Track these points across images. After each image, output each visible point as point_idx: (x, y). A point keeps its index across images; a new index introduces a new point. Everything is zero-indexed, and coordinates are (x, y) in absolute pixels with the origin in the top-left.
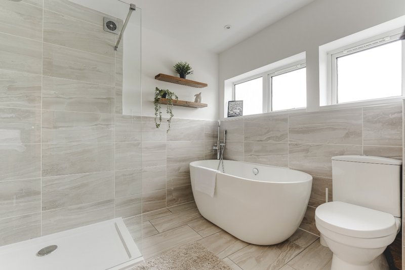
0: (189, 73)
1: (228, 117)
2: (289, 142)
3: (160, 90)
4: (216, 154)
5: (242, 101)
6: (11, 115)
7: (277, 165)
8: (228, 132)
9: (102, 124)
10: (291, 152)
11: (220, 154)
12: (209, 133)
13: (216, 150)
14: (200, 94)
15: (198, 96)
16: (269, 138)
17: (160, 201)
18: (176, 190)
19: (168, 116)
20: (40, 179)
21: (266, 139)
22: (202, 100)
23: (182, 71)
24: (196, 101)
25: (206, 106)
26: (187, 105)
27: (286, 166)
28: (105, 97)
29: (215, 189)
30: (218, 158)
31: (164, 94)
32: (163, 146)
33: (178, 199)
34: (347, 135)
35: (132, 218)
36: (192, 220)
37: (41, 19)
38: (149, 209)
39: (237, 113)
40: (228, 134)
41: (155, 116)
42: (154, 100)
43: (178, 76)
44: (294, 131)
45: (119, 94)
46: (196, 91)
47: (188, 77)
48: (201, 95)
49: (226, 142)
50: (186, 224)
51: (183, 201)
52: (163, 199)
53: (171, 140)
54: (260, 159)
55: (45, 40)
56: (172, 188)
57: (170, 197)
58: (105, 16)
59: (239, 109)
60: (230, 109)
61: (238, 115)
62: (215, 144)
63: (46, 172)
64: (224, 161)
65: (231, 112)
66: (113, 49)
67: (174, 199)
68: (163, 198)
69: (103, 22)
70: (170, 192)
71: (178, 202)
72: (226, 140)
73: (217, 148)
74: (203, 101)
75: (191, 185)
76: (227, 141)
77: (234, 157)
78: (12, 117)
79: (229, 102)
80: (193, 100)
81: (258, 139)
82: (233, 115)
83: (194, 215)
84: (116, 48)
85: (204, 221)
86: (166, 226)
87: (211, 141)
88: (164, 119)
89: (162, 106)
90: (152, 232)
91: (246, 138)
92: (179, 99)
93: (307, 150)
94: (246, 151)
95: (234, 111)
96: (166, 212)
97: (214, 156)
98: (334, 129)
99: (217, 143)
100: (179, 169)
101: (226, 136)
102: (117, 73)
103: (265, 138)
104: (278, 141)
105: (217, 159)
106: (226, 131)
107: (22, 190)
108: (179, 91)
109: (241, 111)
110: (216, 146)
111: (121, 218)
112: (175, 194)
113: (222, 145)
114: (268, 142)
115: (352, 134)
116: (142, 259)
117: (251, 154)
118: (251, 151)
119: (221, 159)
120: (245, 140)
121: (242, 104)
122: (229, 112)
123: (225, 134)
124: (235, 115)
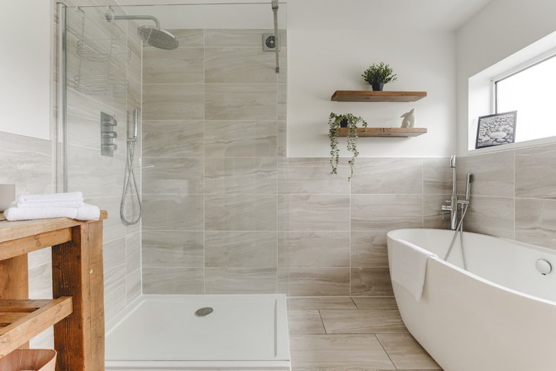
0: (389, 79)
1: (477, 147)
3: (338, 115)
4: (449, 220)
5: (515, 113)
6: (181, 165)
8: (476, 177)
9: (262, 171)
11: (458, 219)
12: (434, 180)
13: (449, 212)
14: (412, 111)
15: (408, 117)
17: (340, 284)
18: (366, 271)
19: (350, 155)
20: (202, 233)
22: (415, 122)
23: (376, 78)
24: (405, 124)
25: (423, 131)
26: (385, 134)
28: (265, 136)
29: (424, 287)
30: (453, 227)
31: (344, 122)
32: (345, 202)
33: (371, 287)
35: (298, 299)
36: (386, 330)
37: (203, 59)
38: (323, 293)
39: (500, 139)
40: (475, 183)
41: (331, 156)
42: (328, 132)
43: (370, 88)
45: (282, 130)
46: (403, 108)
47: (387, 87)
48: (414, 114)
49: (471, 198)
50: (372, 332)
51: (379, 293)
52: (345, 282)
53: (358, 192)
55: (207, 81)
56: (361, 268)
57: (357, 282)
58: (264, 32)
59: (505, 130)
60: (483, 131)
61: (501, 143)
62: (447, 201)
63: (208, 226)
64: (465, 234)
65: (485, 138)
66: (274, 71)
67: (364, 286)
68: (345, 280)
69: (261, 40)
70: (356, 274)
71: (369, 292)
72: (471, 192)
73: (450, 208)
74: (417, 124)
75: (389, 268)
76: (474, 195)
77: (490, 229)
78: (181, 167)
79: (480, 118)
80: (398, 124)
82: (490, 143)
83: (392, 321)
84: (277, 70)
85: (408, 338)
86: (340, 326)
87: (439, 195)
88: (344, 159)
89: (339, 139)
90: (316, 329)
91: (519, 191)
92: (368, 126)
94: (520, 220)
95: (493, 135)
96: (346, 303)
97: (444, 224)
99: (450, 200)
100: (372, 239)
101: (471, 186)
102: (279, 103)
105: (450, 228)
106: (471, 177)
107: (189, 242)
108: (369, 114)
109: (512, 136)
110: (449, 204)
111: (285, 295)
112: (365, 279)
113: (462, 202)
116: (289, 364)
117: (532, 225)
118: (533, 219)
119: (459, 230)
120: (516, 196)
121: (515, 118)
122: (480, 137)
123: (470, 182)
124: (495, 143)
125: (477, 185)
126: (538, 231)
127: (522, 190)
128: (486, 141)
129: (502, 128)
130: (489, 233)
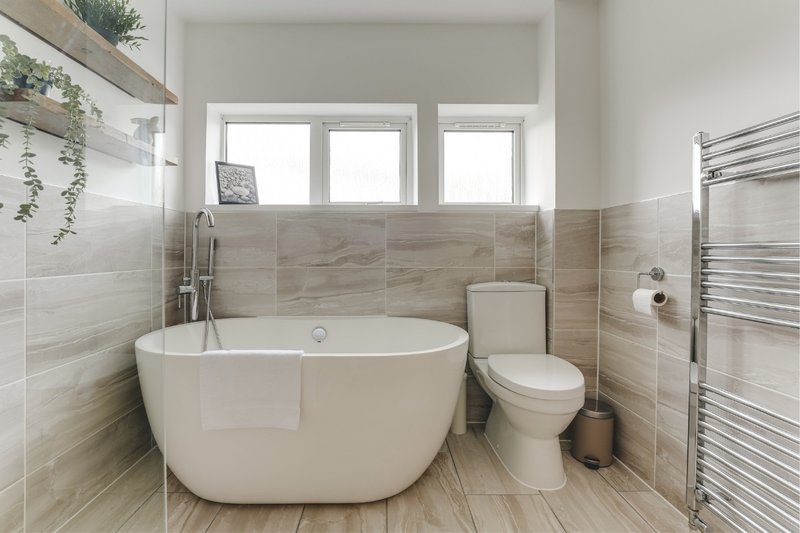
1: (221, 203)
2: (387, 266)
4: (186, 307)
5: (252, 168)
7: (361, 313)
8: (221, 242)
10: (391, 284)
13: (186, 295)
16: (346, 258)
21: (337, 261)
27: (380, 312)
30: (194, 316)
34: (477, 253)
39: (244, 197)
40: (219, 250)
44: (395, 245)
49: (214, 271)
54: (322, 306)
57: (42, 505)
59: (247, 187)
60: (224, 183)
61: (246, 202)
62: (185, 279)
64: (217, 322)
65: (228, 192)
72: (214, 264)
73: (191, 288)
76: (218, 268)
79: (217, 164)
81: (316, 261)
82: (234, 199)
91: (283, 259)
93: (419, 280)
94: (282, 291)
95: (235, 189)
98: (460, 243)
99: (189, 276)
101: (215, 254)
103: (334, 260)
104: (366, 264)
105: (189, 320)
106: (216, 242)
109: (254, 194)
113: (205, 278)
114: (343, 267)
115: (482, 251)
117: (296, 296)
118: (298, 288)
119: (210, 319)
120: (278, 265)
121: (253, 174)
122: (222, 189)
123: (214, 249)
124: (240, 201)
125: (225, 254)
126: (301, 300)
127: (285, 258)
128: (231, 196)
129: (243, 183)
130: (244, 314)
